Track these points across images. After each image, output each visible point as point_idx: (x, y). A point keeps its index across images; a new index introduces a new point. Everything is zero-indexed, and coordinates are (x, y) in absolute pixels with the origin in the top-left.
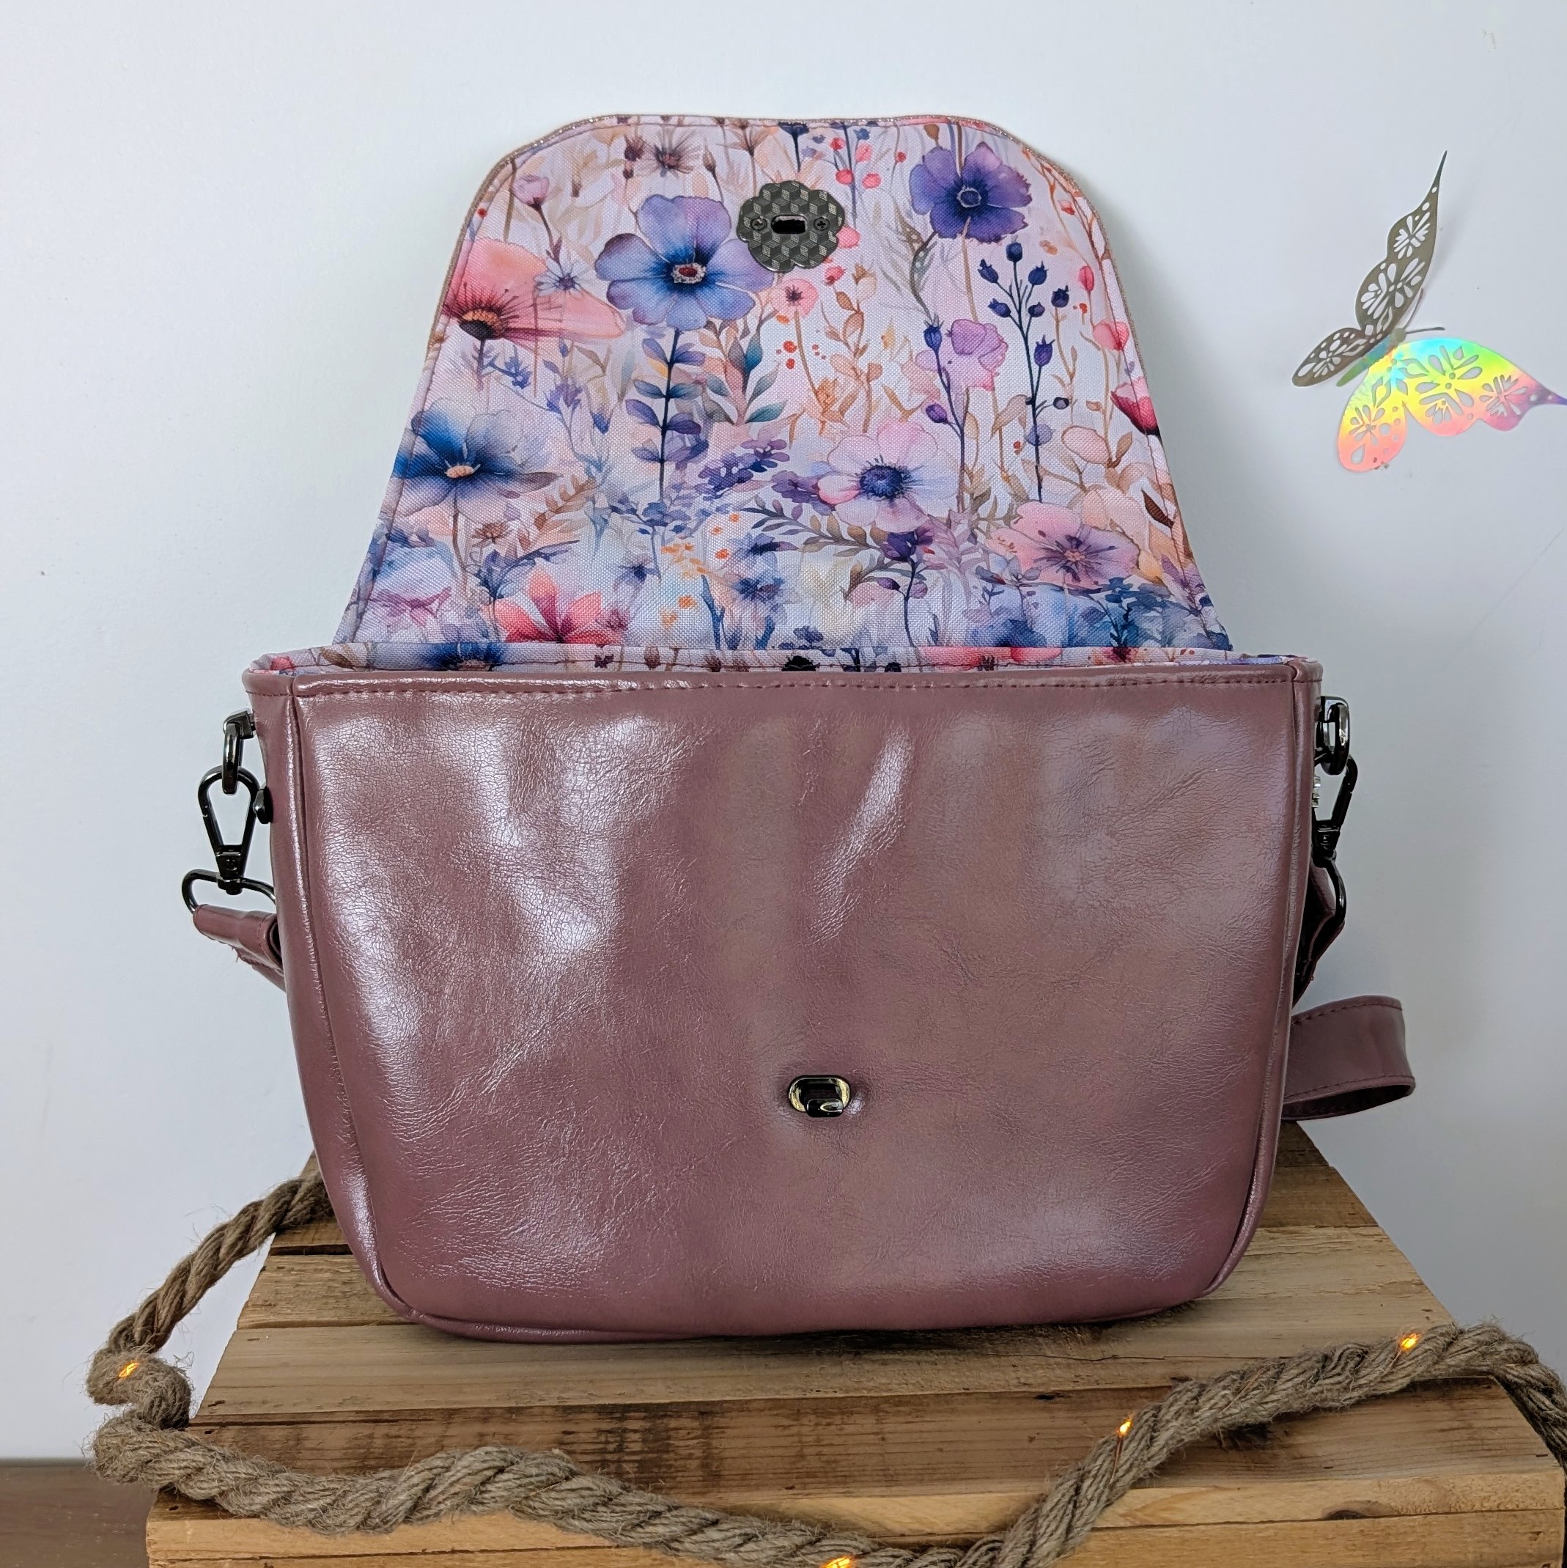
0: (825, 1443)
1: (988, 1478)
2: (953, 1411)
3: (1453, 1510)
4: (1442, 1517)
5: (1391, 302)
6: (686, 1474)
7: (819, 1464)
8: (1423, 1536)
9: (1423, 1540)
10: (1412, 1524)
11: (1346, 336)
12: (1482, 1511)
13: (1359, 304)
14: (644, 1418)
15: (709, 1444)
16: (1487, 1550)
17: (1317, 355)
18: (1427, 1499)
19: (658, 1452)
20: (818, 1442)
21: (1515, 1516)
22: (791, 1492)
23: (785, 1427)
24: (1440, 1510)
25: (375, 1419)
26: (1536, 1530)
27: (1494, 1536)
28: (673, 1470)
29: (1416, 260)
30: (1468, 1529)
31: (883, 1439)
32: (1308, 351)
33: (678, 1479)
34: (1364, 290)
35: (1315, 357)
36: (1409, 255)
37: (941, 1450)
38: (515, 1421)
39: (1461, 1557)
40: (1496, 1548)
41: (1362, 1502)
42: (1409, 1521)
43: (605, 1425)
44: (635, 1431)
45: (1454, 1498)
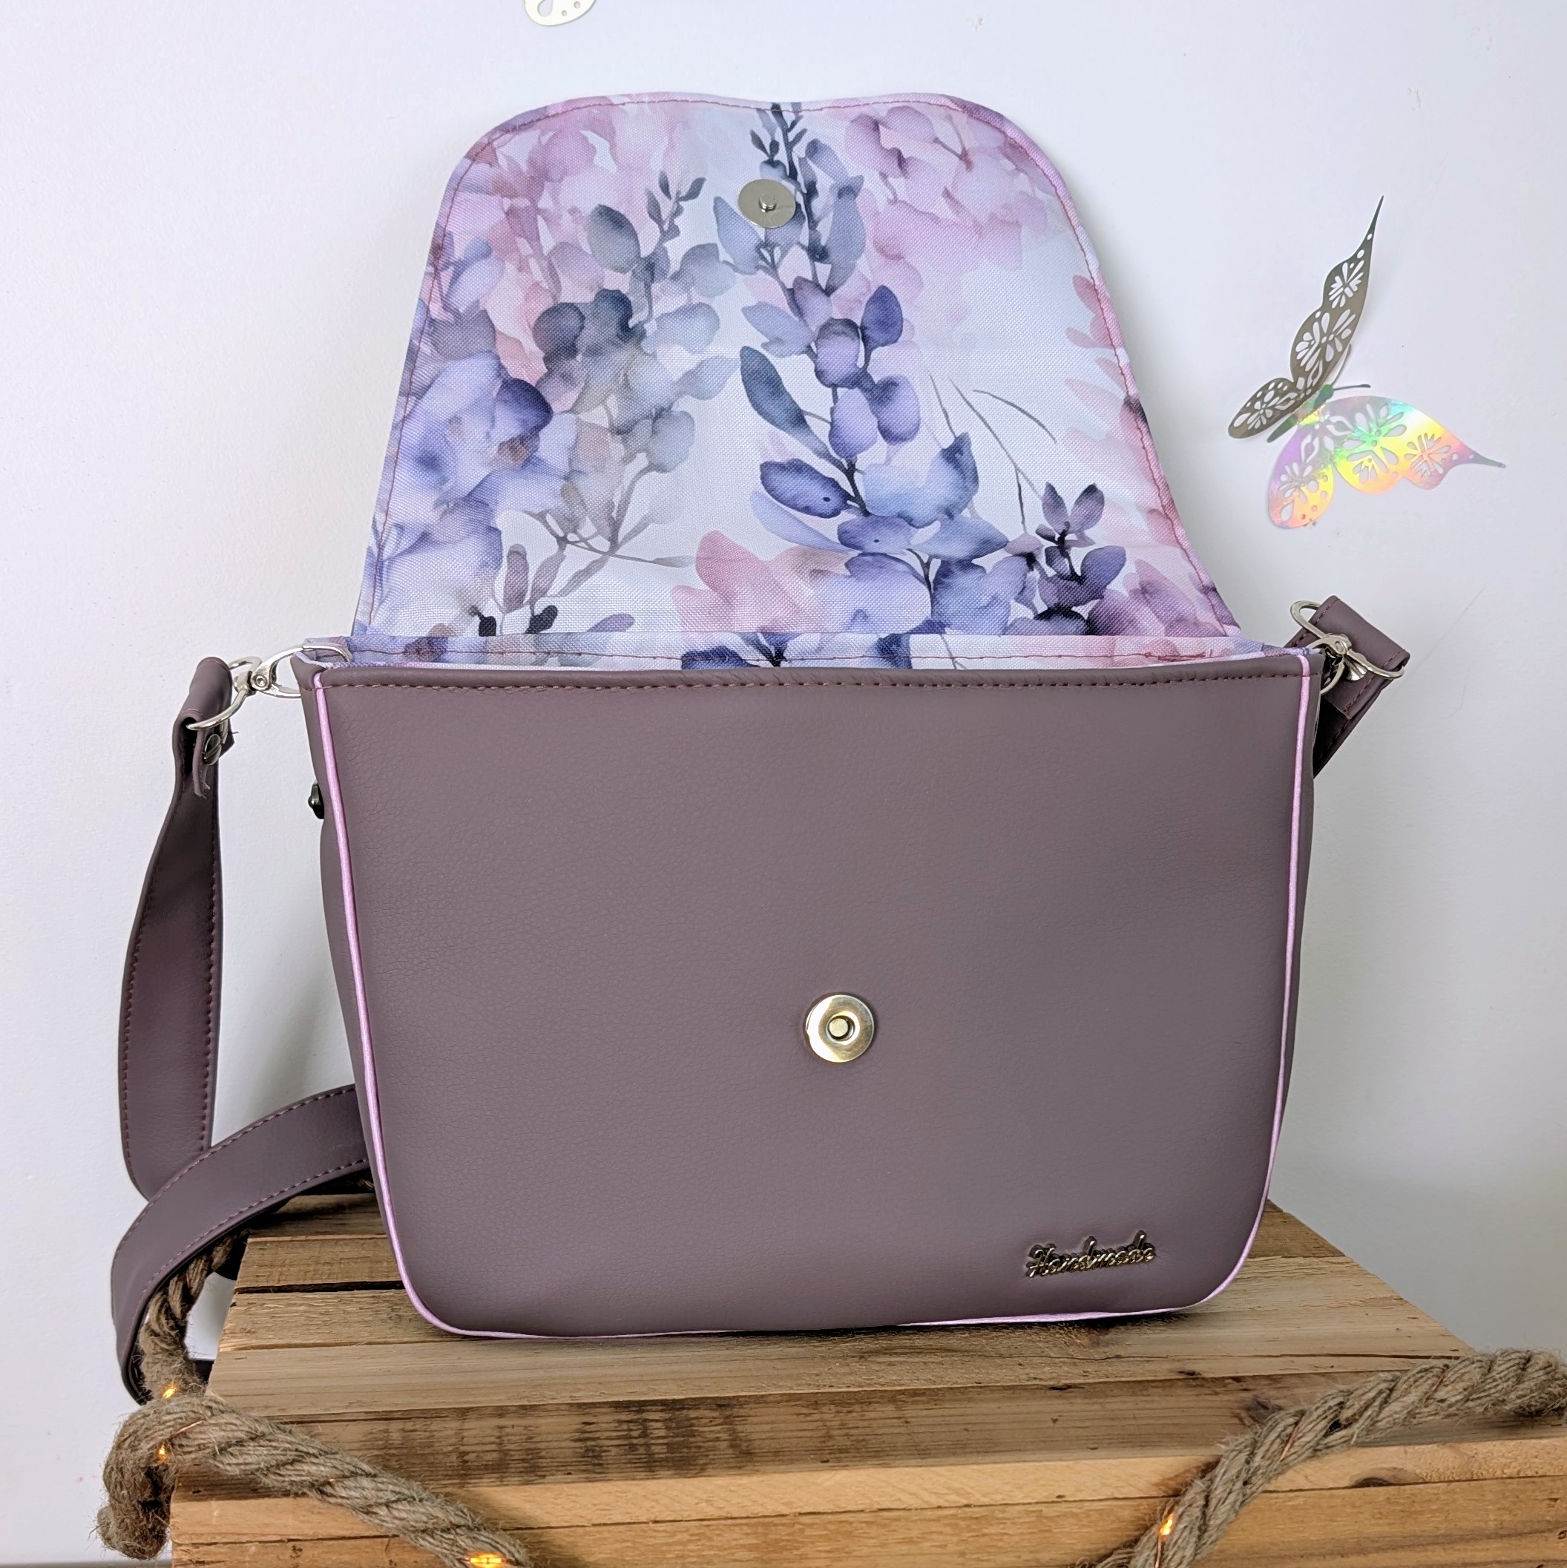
0: (851, 1426)
1: (1020, 1450)
2: (970, 1400)
3: (1475, 1477)
4: (1465, 1484)
5: (1322, 356)
6: (717, 1453)
7: (849, 1443)
8: (1447, 1504)
9: (1447, 1508)
10: (1436, 1491)
11: (1280, 388)
12: (1502, 1478)
13: (1294, 353)
14: (662, 1411)
15: (734, 1431)
16: (1506, 1517)
17: (1253, 404)
18: (1451, 1465)
19: (684, 1436)
20: (843, 1425)
21: (1534, 1482)
22: (826, 1464)
23: (806, 1415)
24: (1463, 1477)
25: (387, 1417)
26: (1554, 1496)
27: (1514, 1503)
28: (703, 1450)
29: (1348, 312)
30: (1489, 1496)
31: (907, 1422)
32: (1244, 400)
33: (712, 1457)
34: (1299, 339)
35: (1248, 409)
36: (1342, 305)
37: (967, 1430)
38: (531, 1415)
39: (1482, 1525)
40: (1516, 1515)
41: (1389, 1470)
42: (1433, 1488)
43: (624, 1417)
44: (657, 1421)
45: (1476, 1465)
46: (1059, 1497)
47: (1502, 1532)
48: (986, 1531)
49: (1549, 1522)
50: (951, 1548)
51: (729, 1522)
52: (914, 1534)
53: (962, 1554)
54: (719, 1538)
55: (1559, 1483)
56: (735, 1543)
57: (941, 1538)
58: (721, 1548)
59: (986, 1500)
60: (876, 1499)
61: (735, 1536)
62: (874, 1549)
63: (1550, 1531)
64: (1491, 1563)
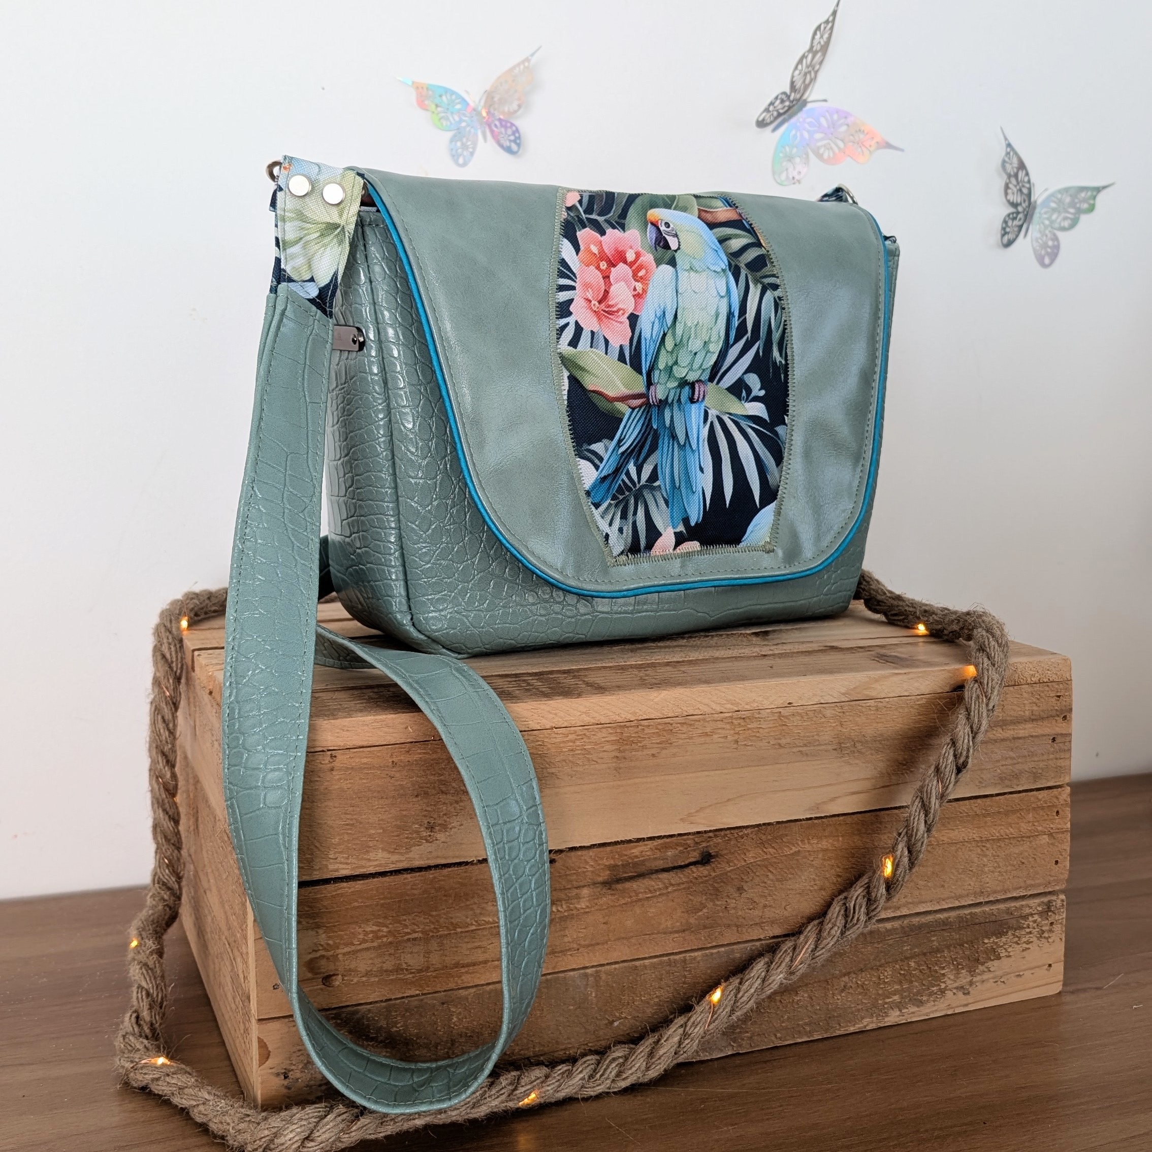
3: (1017, 684)
4: (1011, 688)
5: (804, 80)
9: (1003, 703)
11: (783, 98)
12: (1031, 684)
14: (531, 676)
16: (1035, 708)
19: (555, 684)
21: (1048, 686)
24: (1010, 684)
26: (1059, 694)
27: (1038, 699)
29: (820, 54)
30: (1025, 695)
33: (581, 690)
36: (818, 49)
37: (723, 673)
39: (1022, 713)
40: (1039, 706)
44: (532, 680)
45: (1017, 675)
46: (790, 703)
47: (1033, 717)
48: (749, 726)
49: (1057, 710)
50: (730, 738)
51: (599, 726)
52: (708, 730)
53: (737, 742)
54: (595, 737)
55: (1061, 686)
56: (603, 740)
57: (724, 731)
58: (596, 744)
59: (748, 707)
60: (685, 708)
61: (604, 735)
62: (686, 741)
63: (1058, 716)
64: (1028, 737)
